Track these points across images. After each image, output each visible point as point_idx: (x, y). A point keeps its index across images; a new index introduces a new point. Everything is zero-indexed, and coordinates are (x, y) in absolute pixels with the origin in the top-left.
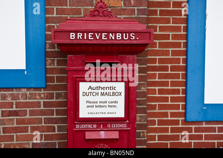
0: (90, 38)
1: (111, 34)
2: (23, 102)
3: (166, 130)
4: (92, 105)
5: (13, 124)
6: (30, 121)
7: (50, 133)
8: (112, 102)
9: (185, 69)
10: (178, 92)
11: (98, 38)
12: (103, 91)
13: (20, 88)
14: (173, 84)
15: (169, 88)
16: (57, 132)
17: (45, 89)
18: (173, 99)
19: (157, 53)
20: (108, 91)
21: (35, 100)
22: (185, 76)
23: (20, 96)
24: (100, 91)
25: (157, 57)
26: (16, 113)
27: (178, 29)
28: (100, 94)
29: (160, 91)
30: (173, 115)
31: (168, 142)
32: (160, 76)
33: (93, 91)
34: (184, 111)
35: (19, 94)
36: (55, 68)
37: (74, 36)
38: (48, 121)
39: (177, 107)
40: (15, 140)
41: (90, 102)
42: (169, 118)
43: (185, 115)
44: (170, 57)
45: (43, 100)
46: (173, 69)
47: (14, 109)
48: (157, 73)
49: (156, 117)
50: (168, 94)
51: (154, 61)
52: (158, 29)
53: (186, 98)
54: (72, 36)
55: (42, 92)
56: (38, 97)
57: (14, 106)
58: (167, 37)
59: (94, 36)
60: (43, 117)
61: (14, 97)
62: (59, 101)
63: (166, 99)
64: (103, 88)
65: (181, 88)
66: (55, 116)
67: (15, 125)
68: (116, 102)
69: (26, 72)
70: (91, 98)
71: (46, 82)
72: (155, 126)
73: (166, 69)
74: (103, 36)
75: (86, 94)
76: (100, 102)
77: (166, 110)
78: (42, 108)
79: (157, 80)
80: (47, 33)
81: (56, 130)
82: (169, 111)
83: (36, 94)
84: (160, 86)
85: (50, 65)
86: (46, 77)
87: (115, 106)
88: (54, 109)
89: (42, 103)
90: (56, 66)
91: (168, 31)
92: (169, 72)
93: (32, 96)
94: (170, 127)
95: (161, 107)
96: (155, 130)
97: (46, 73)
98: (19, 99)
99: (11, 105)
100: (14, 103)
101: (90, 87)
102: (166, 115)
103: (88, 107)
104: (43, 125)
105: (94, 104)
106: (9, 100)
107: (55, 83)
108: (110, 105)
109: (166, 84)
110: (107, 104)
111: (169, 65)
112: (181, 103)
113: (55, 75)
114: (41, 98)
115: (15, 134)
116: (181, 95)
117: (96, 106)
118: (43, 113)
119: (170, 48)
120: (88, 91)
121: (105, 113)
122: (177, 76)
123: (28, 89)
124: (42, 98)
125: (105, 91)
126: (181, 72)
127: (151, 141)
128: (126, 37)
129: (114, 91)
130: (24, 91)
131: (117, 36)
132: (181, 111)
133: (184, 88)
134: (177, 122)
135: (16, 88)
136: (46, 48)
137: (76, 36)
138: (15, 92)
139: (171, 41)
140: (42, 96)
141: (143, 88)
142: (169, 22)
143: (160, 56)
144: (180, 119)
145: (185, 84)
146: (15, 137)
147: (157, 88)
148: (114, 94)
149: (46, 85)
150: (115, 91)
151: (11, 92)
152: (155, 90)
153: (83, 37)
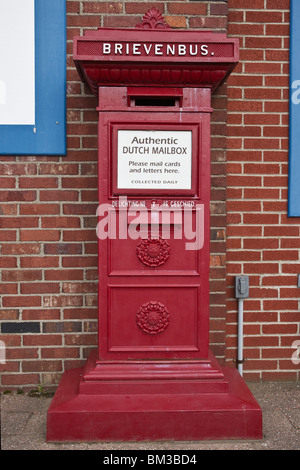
0: (135, 53)
1: (169, 46)
2: (31, 179)
3: (257, 231)
4: (138, 168)
5: (15, 213)
6: (41, 210)
7: (73, 229)
8: (171, 164)
9: (288, 132)
10: (275, 169)
11: (148, 52)
12: (155, 146)
13: (26, 155)
14: (268, 157)
15: (262, 162)
16: (83, 228)
17: (64, 156)
18: (268, 181)
19: (242, 106)
20: (164, 146)
21: (49, 176)
22: (288, 144)
23: (26, 169)
24: (151, 146)
25: (243, 113)
26: (19, 196)
27: (276, 68)
28: (151, 150)
29: (248, 169)
30: (268, 206)
31: (261, 251)
32: (248, 144)
33: (139, 145)
34: (285, 200)
35: (24, 165)
36: (81, 125)
37: (109, 48)
38: (69, 209)
39: (275, 194)
40: (18, 239)
41: (134, 164)
42: (262, 212)
43: (287, 206)
44: (263, 113)
45: (61, 176)
46: (267, 132)
47: (17, 188)
48: (243, 138)
49: (241, 210)
50: (261, 173)
51: (237, 119)
52: (243, 68)
53: (288, 179)
54: (106, 48)
55: (61, 162)
56: (53, 171)
57: (17, 184)
58: (258, 81)
59: (141, 49)
60: (62, 203)
61: (17, 170)
62: (87, 178)
63: (257, 181)
64: (156, 141)
65: (280, 163)
66: (80, 202)
67: (18, 215)
68: (177, 164)
69: (35, 129)
70: (137, 157)
71: (67, 147)
72: (239, 225)
73: (256, 132)
74: (157, 49)
75: (128, 149)
76: (152, 164)
77: (258, 198)
78: (60, 188)
79: (242, 149)
80: (68, 68)
81: (82, 224)
82: (262, 200)
83: (50, 165)
84: (247, 160)
85: (73, 119)
86: (67, 139)
87: (176, 171)
88: (79, 190)
89: (60, 181)
90: (82, 122)
91: (259, 71)
92: (262, 137)
93: (45, 169)
94: (263, 226)
95: (249, 194)
96: (240, 231)
97: (67, 132)
98: (24, 173)
99: (12, 183)
100: (17, 180)
101: (135, 139)
102: (256, 206)
103: (132, 171)
104: (62, 215)
105: (142, 168)
106: (9, 174)
107: (81, 149)
108: (168, 168)
109: (257, 156)
110: (163, 168)
111: (262, 126)
112: (281, 188)
113: (81, 136)
114: (58, 171)
115: (17, 229)
116: (280, 175)
117: (145, 171)
118: (61, 196)
119: (263, 98)
120: (132, 146)
121: (159, 182)
122: (275, 144)
123: (39, 156)
124: (60, 173)
125: (159, 146)
126: (280, 138)
127: (233, 248)
128: (194, 51)
129: (173, 145)
130: (32, 160)
131: (180, 50)
132: (280, 200)
133: (286, 163)
134: (274, 219)
135: (20, 155)
136: (66, 93)
137: (113, 48)
138: (18, 162)
139: (264, 87)
140: (60, 168)
141: (220, 159)
142: (261, 58)
143: (246, 111)
144: (280, 213)
145: (288, 157)
146: (18, 234)
147: (242, 163)
148: (174, 151)
149: (66, 151)
150: (176, 146)
151: (13, 162)
152: (239, 165)
153: (124, 49)
